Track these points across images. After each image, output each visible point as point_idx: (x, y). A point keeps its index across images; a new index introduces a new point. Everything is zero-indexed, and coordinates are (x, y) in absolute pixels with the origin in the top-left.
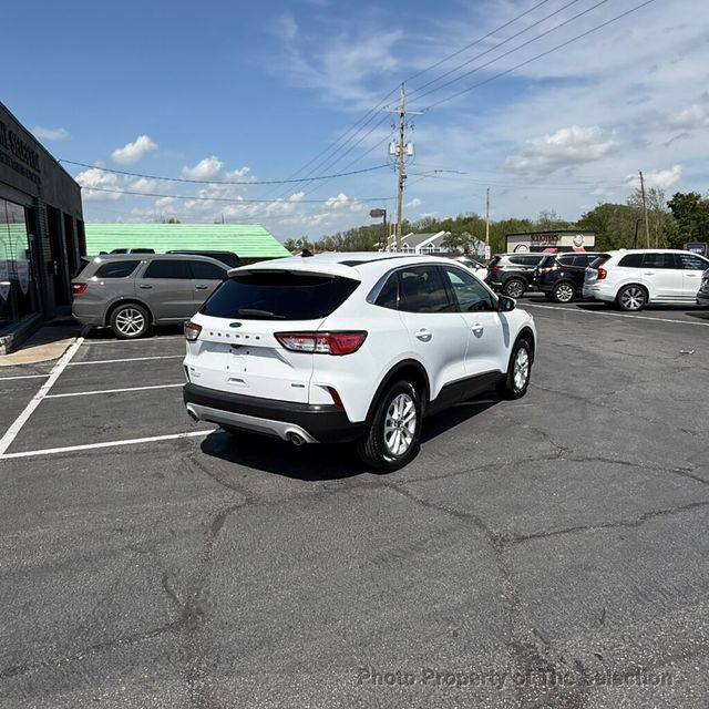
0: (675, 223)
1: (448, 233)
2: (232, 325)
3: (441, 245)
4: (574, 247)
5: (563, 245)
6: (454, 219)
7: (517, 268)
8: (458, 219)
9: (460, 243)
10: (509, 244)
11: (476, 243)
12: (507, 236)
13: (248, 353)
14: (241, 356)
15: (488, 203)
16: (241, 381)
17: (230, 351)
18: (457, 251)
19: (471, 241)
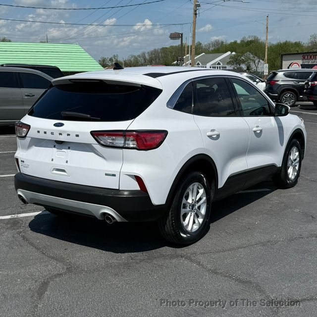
1: (234, 53)
2: (56, 125)
3: (228, 64)
6: (239, 42)
7: (291, 82)
8: (242, 41)
9: (243, 62)
10: (283, 62)
11: (257, 61)
12: (282, 56)
13: (69, 148)
14: (63, 150)
15: (267, 27)
16: (63, 171)
17: (55, 147)
18: (241, 68)
19: (252, 60)
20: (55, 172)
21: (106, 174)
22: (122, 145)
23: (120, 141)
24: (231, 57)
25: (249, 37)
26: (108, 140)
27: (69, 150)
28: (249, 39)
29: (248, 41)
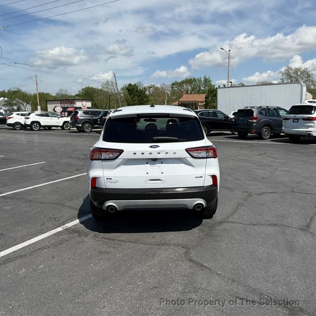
0: (129, 97)
1: (6, 99)
2: (151, 147)
3: (3, 106)
4: (82, 107)
5: (77, 106)
6: (6, 91)
7: (88, 117)
8: (9, 91)
9: (15, 104)
10: (48, 105)
11: (25, 104)
12: (47, 101)
13: (162, 163)
14: (156, 165)
15: (37, 83)
16: (159, 180)
17: (147, 163)
18: (13, 109)
19: (22, 104)
20: (149, 182)
21: (196, 177)
22: (206, 156)
23: (204, 154)
24: (5, 101)
25: (14, 88)
26: (195, 154)
27: (162, 164)
28: (14, 90)
29: (13, 91)
